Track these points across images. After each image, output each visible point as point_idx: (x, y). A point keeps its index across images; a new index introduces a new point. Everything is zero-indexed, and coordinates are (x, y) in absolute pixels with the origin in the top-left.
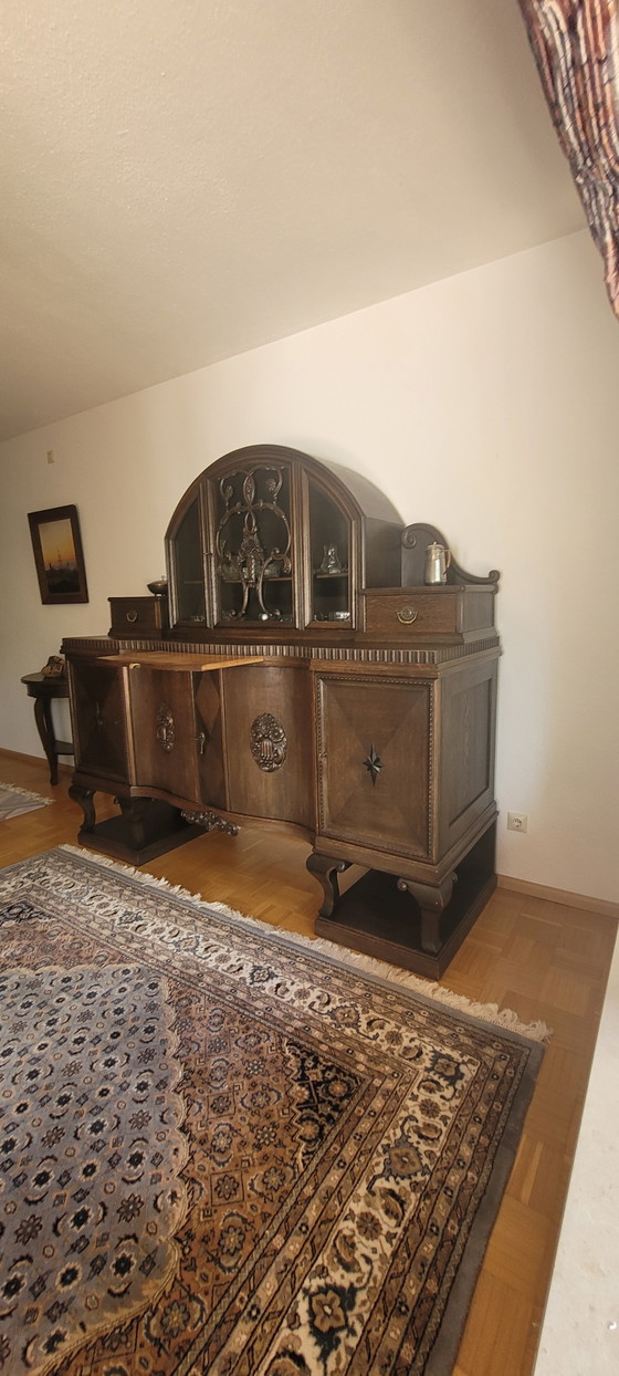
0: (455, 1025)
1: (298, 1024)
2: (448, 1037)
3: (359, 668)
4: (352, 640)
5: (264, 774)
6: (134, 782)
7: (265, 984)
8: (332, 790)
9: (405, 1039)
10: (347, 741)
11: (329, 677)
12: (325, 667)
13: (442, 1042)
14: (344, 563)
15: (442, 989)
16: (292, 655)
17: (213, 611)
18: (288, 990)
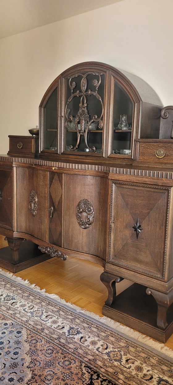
0: (171, 366)
1: (91, 357)
2: (167, 371)
3: (134, 179)
4: (131, 165)
5: (82, 230)
6: (15, 230)
7: (75, 336)
8: (115, 240)
9: (144, 370)
10: (125, 215)
11: (118, 183)
12: (116, 177)
13: (164, 373)
14: (130, 124)
15: (166, 348)
16: (100, 170)
17: (61, 146)
18: (86, 340)
